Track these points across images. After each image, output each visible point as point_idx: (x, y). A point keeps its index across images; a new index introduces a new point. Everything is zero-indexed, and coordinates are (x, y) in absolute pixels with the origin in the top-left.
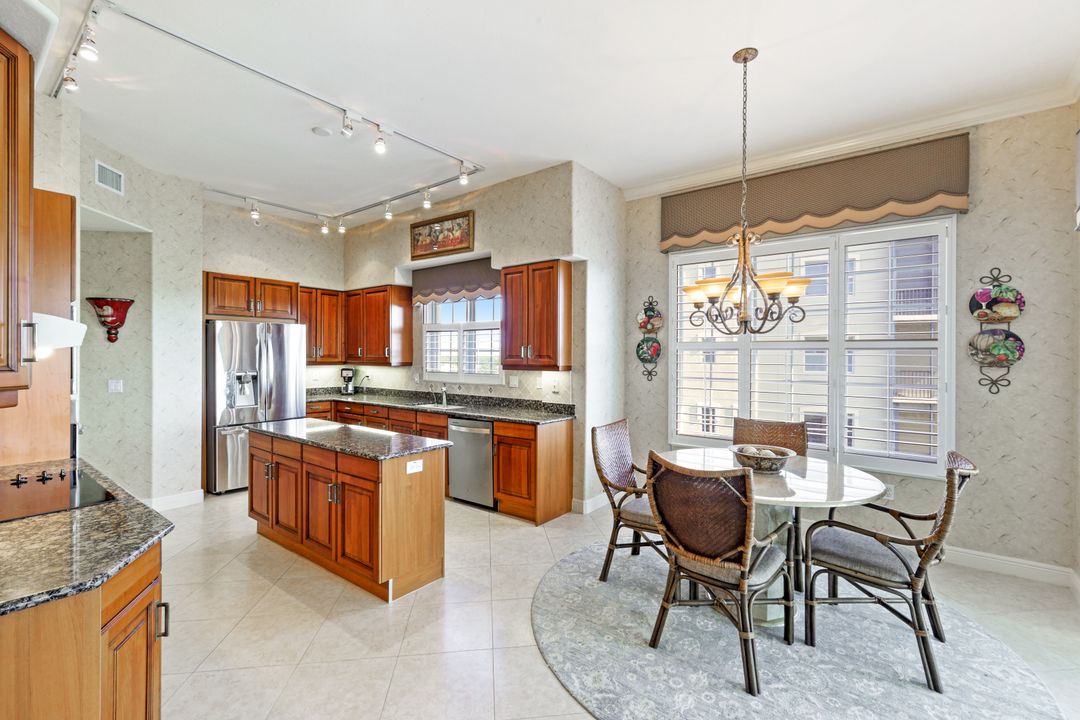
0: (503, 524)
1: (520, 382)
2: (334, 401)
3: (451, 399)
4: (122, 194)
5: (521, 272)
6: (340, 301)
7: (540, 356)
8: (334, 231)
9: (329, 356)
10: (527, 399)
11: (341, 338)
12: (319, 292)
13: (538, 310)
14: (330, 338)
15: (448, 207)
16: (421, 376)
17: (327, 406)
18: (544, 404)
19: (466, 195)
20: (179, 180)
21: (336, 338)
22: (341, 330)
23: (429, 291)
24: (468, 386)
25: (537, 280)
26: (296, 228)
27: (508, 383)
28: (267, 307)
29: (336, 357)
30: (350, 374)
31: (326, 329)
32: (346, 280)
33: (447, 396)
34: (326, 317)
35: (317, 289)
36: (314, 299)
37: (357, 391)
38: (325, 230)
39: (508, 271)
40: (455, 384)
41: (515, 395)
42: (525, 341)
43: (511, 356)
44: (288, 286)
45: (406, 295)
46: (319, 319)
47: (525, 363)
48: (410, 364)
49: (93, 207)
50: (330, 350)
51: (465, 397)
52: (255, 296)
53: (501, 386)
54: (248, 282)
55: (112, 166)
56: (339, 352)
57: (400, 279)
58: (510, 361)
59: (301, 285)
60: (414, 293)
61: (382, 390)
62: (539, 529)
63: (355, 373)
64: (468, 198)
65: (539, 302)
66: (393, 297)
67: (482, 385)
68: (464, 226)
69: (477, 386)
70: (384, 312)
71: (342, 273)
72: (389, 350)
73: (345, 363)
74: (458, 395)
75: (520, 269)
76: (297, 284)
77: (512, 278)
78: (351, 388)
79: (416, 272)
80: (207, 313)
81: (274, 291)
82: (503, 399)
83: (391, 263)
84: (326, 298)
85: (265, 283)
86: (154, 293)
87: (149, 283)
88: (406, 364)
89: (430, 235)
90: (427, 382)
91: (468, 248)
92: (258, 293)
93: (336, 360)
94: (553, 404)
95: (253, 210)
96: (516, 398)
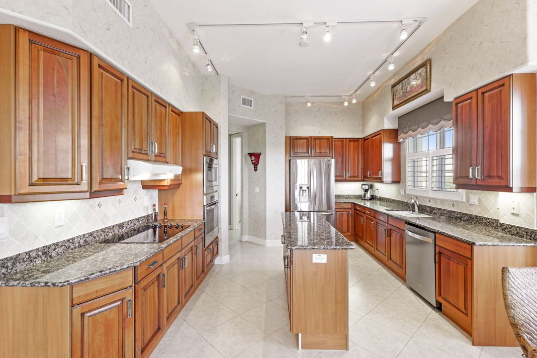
0: (438, 327)
1: (480, 200)
2: (353, 203)
3: (422, 209)
4: (252, 108)
5: (471, 98)
6: (360, 143)
7: (490, 177)
8: (350, 103)
9: (354, 176)
10: (486, 216)
11: (361, 166)
12: (348, 140)
13: (487, 131)
14: (354, 166)
15: (414, 64)
16: (405, 191)
17: (350, 206)
18: (502, 225)
19: (425, 49)
20: (275, 96)
21: (358, 166)
22: (361, 161)
23: (407, 129)
24: (435, 200)
25: (486, 101)
26: (335, 106)
27: (468, 200)
28: (317, 151)
29: (358, 177)
30: (367, 187)
31: (352, 161)
32: (363, 131)
33: (419, 207)
34: (352, 154)
35: (346, 139)
36: (345, 144)
37: (373, 198)
38: (346, 104)
39: (459, 100)
40: (427, 198)
41: (475, 212)
42: (474, 162)
43: (461, 177)
44: (327, 139)
45: (393, 135)
46: (347, 156)
47: (474, 183)
48: (398, 182)
49: (241, 115)
50: (354, 172)
51: (434, 209)
52: (311, 146)
53: (462, 202)
54: (308, 139)
55: (249, 97)
56: (360, 174)
57: (388, 125)
58: (461, 181)
59: (334, 137)
60: (399, 132)
61: (385, 199)
62: (476, 350)
63: (371, 187)
64: (426, 51)
65: (488, 123)
66: (385, 138)
67: (447, 200)
68: (424, 74)
69: (442, 201)
70: (380, 148)
71: (361, 127)
72: (382, 173)
73: (363, 181)
74: (429, 207)
75: (469, 96)
76: (332, 137)
77: (462, 106)
78: (368, 195)
79: (401, 118)
80: (290, 157)
81: (320, 143)
82: (464, 214)
83: (382, 116)
84: (352, 143)
85: (316, 139)
86: (267, 149)
87: (265, 144)
88: (397, 181)
89: (402, 89)
90: (409, 195)
91: (426, 90)
92: (313, 144)
93: (358, 179)
94: (512, 227)
95: (308, 102)
96: (476, 214)
